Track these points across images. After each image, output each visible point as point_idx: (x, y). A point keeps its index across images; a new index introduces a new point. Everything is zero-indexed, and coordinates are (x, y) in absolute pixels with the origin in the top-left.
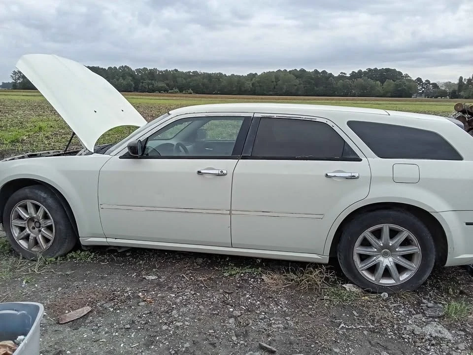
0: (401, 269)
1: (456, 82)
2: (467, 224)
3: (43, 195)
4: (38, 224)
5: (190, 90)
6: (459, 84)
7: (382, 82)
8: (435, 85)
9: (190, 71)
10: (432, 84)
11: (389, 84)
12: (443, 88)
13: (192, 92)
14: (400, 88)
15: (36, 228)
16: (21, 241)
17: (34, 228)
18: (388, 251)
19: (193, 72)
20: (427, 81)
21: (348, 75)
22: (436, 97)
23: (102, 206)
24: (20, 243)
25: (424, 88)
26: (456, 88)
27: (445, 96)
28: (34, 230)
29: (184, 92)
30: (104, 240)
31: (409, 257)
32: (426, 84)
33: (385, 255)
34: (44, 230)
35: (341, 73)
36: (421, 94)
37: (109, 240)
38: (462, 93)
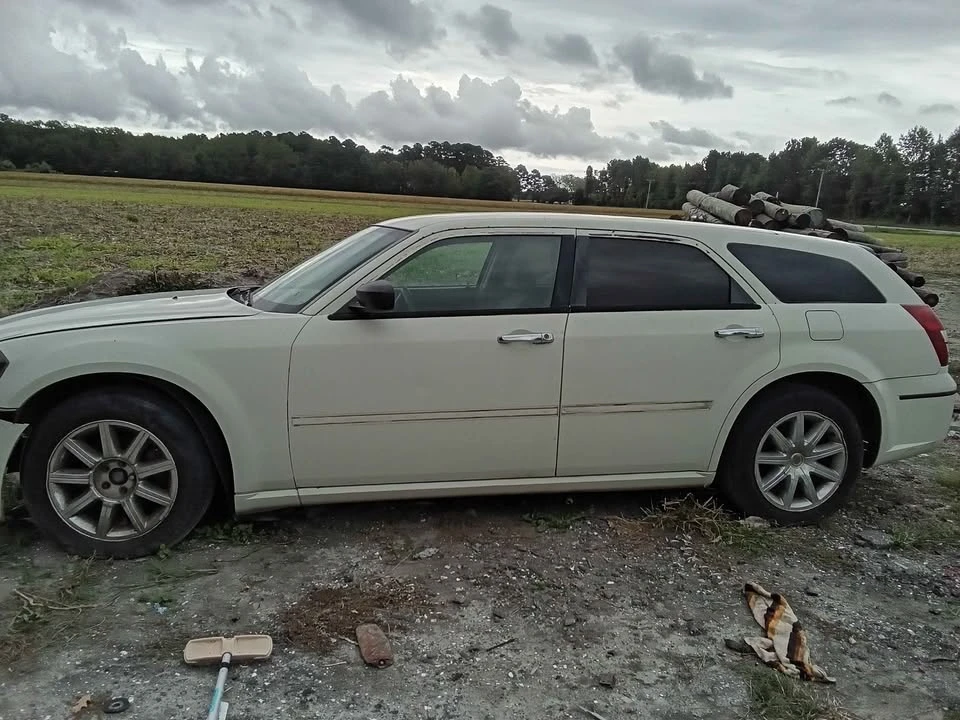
0: (818, 481)
1: (583, 176)
2: (902, 398)
3: (148, 405)
4: (121, 473)
5: (44, 163)
6: (587, 178)
7: (460, 171)
8: (549, 181)
9: (40, 122)
10: (544, 177)
11: (472, 173)
12: (562, 187)
13: (49, 167)
14: (489, 184)
15: (112, 486)
16: (73, 519)
17: (106, 485)
18: (801, 454)
19: (49, 124)
20: (535, 171)
21: (396, 152)
22: (551, 202)
23: (296, 422)
24: (71, 523)
25: (530, 184)
26: (584, 187)
27: (566, 201)
28: (107, 491)
29: (28, 166)
30: (293, 493)
31: (828, 462)
32: (534, 177)
33: (796, 462)
34: (144, 485)
35: (384, 147)
36: (525, 196)
37: (302, 492)
38: (593, 195)
